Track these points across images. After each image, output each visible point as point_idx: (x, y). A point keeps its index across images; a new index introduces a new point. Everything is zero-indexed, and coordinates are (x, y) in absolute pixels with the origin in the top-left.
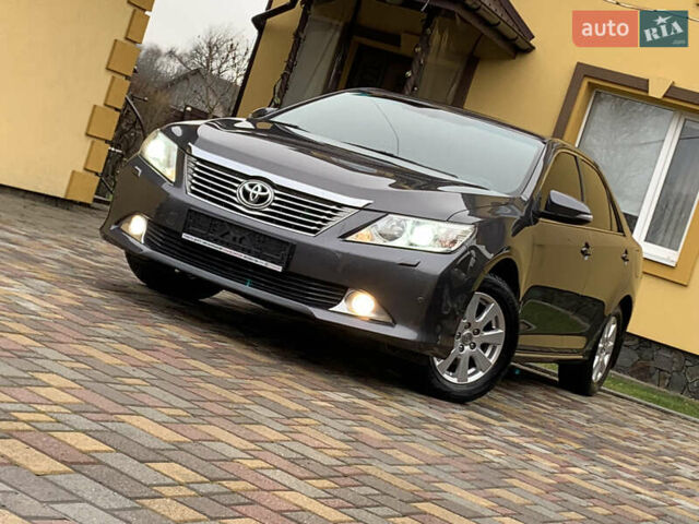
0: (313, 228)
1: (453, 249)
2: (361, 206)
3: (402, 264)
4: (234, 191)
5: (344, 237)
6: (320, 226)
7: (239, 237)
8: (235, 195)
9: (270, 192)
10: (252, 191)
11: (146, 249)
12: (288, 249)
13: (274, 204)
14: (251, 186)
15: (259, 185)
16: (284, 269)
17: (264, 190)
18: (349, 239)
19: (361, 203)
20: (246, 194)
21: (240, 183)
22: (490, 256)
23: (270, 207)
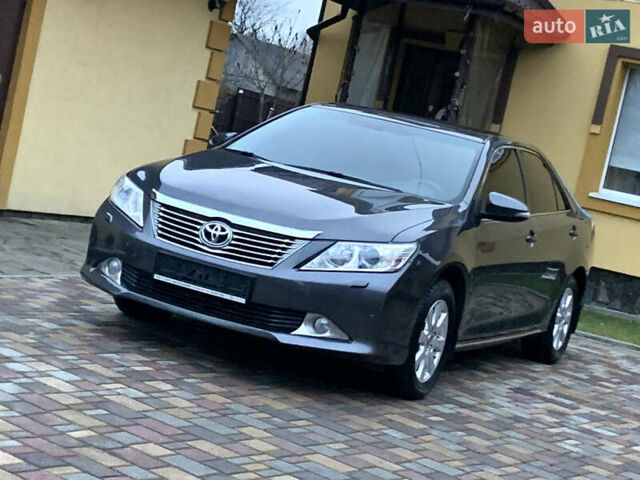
0: (269, 261)
1: (398, 267)
2: (311, 237)
3: (353, 287)
4: (197, 232)
5: (298, 267)
6: (276, 259)
7: (204, 274)
8: (197, 236)
9: (229, 231)
10: (213, 231)
11: (124, 290)
12: (249, 282)
13: (233, 242)
14: (212, 227)
15: (219, 225)
16: (246, 301)
17: (223, 230)
18: (303, 268)
19: (311, 234)
20: (208, 234)
21: (201, 224)
22: (437, 263)
23: (230, 245)
